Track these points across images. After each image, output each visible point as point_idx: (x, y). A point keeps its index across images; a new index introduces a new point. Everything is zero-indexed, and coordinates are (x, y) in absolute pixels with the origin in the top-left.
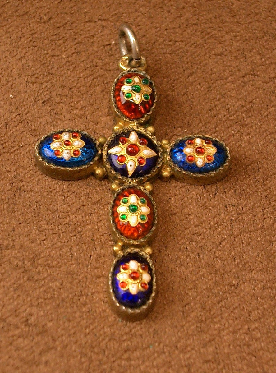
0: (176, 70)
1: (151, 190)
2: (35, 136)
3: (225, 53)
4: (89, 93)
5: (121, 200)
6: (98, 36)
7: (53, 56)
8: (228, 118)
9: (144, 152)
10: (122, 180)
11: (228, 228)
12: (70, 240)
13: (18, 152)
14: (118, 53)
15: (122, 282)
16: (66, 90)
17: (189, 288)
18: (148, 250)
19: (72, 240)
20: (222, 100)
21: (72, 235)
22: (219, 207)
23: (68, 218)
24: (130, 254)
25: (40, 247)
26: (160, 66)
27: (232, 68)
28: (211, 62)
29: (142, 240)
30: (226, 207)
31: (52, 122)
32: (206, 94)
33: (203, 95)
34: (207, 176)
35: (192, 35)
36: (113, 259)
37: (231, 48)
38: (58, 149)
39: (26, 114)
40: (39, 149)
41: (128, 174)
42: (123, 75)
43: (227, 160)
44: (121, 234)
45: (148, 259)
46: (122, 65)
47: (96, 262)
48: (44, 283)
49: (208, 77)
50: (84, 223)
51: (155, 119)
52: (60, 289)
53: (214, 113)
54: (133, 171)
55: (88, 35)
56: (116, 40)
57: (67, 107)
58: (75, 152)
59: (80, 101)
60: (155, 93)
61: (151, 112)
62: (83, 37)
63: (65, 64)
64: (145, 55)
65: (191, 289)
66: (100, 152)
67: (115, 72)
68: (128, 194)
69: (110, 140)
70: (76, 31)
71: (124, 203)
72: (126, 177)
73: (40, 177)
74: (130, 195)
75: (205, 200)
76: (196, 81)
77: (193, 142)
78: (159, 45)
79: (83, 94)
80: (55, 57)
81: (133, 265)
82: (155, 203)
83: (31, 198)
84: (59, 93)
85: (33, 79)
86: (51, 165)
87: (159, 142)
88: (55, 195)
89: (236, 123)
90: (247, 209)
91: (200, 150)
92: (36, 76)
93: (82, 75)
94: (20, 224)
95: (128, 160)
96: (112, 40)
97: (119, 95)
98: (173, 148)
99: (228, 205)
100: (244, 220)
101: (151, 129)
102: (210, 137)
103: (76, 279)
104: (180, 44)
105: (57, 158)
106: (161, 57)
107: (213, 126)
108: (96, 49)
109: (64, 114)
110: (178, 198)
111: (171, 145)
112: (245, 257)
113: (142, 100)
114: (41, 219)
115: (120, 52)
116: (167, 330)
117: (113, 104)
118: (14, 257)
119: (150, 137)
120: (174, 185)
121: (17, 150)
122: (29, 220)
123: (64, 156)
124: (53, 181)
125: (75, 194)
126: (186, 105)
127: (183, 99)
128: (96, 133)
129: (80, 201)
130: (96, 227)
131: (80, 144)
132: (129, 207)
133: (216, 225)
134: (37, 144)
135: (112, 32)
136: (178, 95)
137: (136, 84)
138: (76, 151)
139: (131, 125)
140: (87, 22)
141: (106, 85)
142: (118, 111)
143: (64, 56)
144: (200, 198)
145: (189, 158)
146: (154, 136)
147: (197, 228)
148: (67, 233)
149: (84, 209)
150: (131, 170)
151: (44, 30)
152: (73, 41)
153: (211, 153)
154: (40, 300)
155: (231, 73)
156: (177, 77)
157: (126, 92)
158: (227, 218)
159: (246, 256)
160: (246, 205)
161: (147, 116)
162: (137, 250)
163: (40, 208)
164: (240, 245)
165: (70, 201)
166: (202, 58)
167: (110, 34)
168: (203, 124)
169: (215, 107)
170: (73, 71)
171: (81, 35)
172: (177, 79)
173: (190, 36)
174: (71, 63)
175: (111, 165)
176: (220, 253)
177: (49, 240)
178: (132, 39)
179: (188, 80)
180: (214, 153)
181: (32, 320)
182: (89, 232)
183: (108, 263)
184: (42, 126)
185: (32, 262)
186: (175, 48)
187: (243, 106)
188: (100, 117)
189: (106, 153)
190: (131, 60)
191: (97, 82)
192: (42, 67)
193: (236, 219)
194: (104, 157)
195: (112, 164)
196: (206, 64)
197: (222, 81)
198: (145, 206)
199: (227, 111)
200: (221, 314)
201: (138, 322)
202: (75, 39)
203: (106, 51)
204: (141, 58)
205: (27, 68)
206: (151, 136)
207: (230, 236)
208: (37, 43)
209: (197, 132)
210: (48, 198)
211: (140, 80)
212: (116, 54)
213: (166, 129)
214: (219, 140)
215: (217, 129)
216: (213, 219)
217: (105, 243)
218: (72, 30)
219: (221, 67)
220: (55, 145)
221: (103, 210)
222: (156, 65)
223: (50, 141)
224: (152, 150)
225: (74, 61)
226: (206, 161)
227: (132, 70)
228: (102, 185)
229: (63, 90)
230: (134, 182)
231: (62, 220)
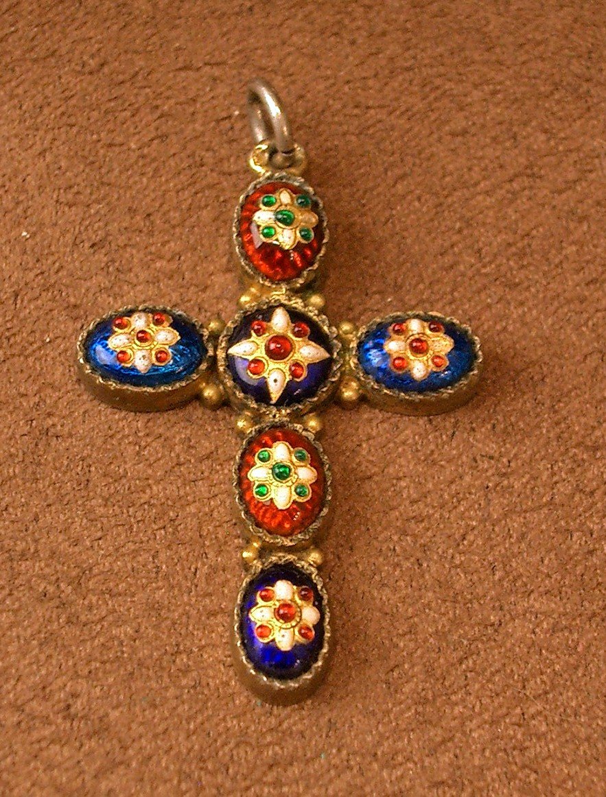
0: (368, 169)
1: (318, 429)
2: (76, 319)
3: (473, 130)
4: (187, 223)
5: (257, 454)
6: (204, 99)
7: (110, 145)
8: (478, 271)
9: (301, 350)
10: (258, 410)
11: (480, 505)
12: (153, 537)
13: (42, 352)
14: (248, 136)
15: (261, 627)
16: (138, 218)
17: (400, 632)
18: (315, 557)
19: (158, 538)
20: (465, 232)
21: (156, 527)
22: (460, 461)
23: (148, 491)
24: (276, 565)
25: (90, 553)
26: (334, 161)
27: (487, 161)
28: (443, 151)
29: (300, 536)
30: (476, 462)
31: (112, 287)
32: (432, 220)
33: (426, 223)
34: (433, 399)
35: (402, 92)
36: (243, 576)
37: (485, 119)
38: (124, 349)
39: (57, 272)
40: (86, 349)
41: (271, 399)
42: (258, 186)
43: (475, 364)
44: (258, 525)
45: (313, 576)
46: (255, 163)
47: (208, 584)
48: (101, 629)
49: (437, 182)
50: (181, 502)
51: (326, 277)
52: (135, 641)
53: (448, 260)
54: (281, 392)
55: (183, 98)
56: (241, 108)
57: (141, 255)
58: (159, 355)
59: (168, 242)
60: (325, 224)
61: (316, 266)
62: (172, 102)
63: (136, 162)
64: (304, 137)
65: (404, 635)
66: (211, 353)
67: (241, 177)
68: (270, 442)
69: (233, 326)
70: (159, 91)
71: (263, 460)
72: (266, 404)
73: (88, 406)
74: (275, 444)
75: (432, 447)
76: (412, 192)
77: (404, 328)
78: (333, 115)
79: (174, 227)
80: (113, 148)
81: (283, 590)
82: (326, 457)
83: (71, 450)
84: (125, 225)
85: (70, 196)
86: (110, 383)
87: (334, 329)
88: (120, 444)
89: (496, 280)
90: (520, 464)
91: (419, 344)
92: (75, 189)
93: (171, 184)
94: (49, 505)
95: (270, 368)
96: (234, 108)
97: (249, 231)
98: (363, 342)
99: (478, 458)
100: (513, 487)
101: (316, 300)
102: (439, 315)
103: (167, 618)
104: (377, 113)
105: (123, 368)
106: (336, 143)
107: (448, 289)
108: (202, 129)
109: (136, 270)
110: (375, 443)
111: (359, 334)
112: (514, 565)
113: (297, 241)
114: (91, 494)
115: (251, 134)
116: (354, 720)
117: (237, 250)
118: (38, 576)
119: (315, 317)
120: (366, 416)
121: (39, 348)
122: (67, 499)
123: (136, 364)
124: (115, 414)
125: (162, 439)
126: (390, 245)
127: (383, 231)
129: (173, 455)
130: (207, 509)
131: (170, 337)
132: (273, 469)
133: (455, 500)
134: (80, 339)
135: (233, 89)
136: (374, 224)
137: (283, 208)
138: (161, 352)
139: (274, 293)
140: (180, 69)
141: (223, 205)
142: (248, 265)
143: (133, 146)
144: (420, 443)
145: (397, 362)
146: (324, 317)
147: (415, 507)
148: (146, 522)
149: (181, 471)
150: (275, 391)
151: (91, 89)
152: (152, 113)
153: (442, 351)
154: (94, 665)
155: (483, 173)
156: (371, 184)
157: (263, 225)
158: (477, 483)
159: (517, 562)
160: (515, 455)
161: (308, 275)
162: (290, 557)
163: (89, 471)
164: (505, 540)
165: (151, 455)
166: (424, 143)
167: (230, 95)
168: (427, 283)
169: (452, 246)
170: (153, 176)
171: (168, 98)
172: (372, 189)
173: (397, 95)
174: (148, 160)
175: (234, 380)
176: (463, 559)
177: (109, 538)
178: (274, 110)
179: (393, 191)
180: (449, 350)
181: (78, 706)
182: (191, 520)
183: (232, 584)
184: (90, 295)
185: (75, 585)
186: (366, 121)
187: (510, 245)
188: (211, 275)
189: (224, 355)
190: (273, 152)
191: (204, 199)
192: (87, 170)
193: (497, 485)
194: (220, 364)
195: (236, 378)
196: (432, 155)
197: (465, 190)
198: (305, 466)
199: (477, 255)
200: (465, 686)
201: (296, 706)
202: (157, 107)
203: (220, 131)
204: (293, 150)
205: (57, 172)
206: (318, 316)
207: (483, 521)
208: (76, 119)
209: (413, 303)
210: (106, 450)
211: (292, 199)
212: (242, 139)
213: (350, 298)
214: (458, 322)
215: (456, 294)
216: (448, 486)
217: (226, 543)
218: (150, 87)
219: (462, 161)
220: (118, 340)
221: (220, 472)
222: (326, 159)
223: (107, 332)
224: (318, 346)
225: (154, 154)
226: (432, 367)
227: (277, 175)
228: (217, 421)
229: (132, 218)
230: (282, 415)
231: (135, 496)
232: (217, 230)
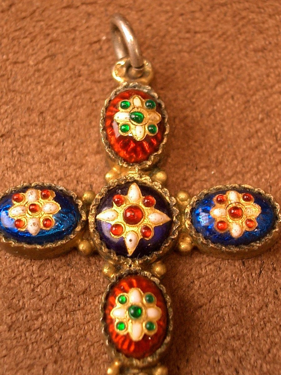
0: (196, 76)
1: (162, 273)
3: (269, 47)
4: (69, 118)
5: (117, 298)
6: (81, 29)
7: (16, 63)
8: (276, 150)
9: (150, 217)
10: (118, 261)
12: (43, 354)
16: (34, 115)
19: (47, 354)
20: (266, 121)
22: (265, 293)
23: (40, 319)
26: (173, 71)
28: (249, 63)
29: (149, 359)
30: (277, 293)
31: (15, 166)
32: (242, 113)
33: (238, 114)
34: (246, 250)
35: (219, 21)
38: (19, 218)
41: (128, 253)
42: (118, 93)
43: (276, 223)
44: (118, 351)
46: (116, 75)
49: (245, 85)
50: (63, 327)
53: (254, 142)
54: (135, 248)
55: (66, 28)
56: (107, 34)
57: (37, 142)
58: (45, 222)
60: (166, 120)
61: (160, 152)
62: (59, 31)
63: (34, 74)
64: (152, 55)
66: (84, 218)
67: (107, 83)
68: (126, 288)
69: (100, 198)
70: (50, 23)
71: (121, 303)
72: (124, 256)
74: (131, 290)
76: (227, 93)
77: (225, 198)
78: (172, 39)
79: (59, 121)
80: (18, 65)
82: (168, 297)
84: (24, 120)
86: (11, 242)
87: (173, 198)
88: (20, 283)
91: (236, 211)
93: (58, 90)
95: (127, 231)
96: (102, 34)
97: (111, 126)
98: (195, 208)
99: (279, 290)
101: (160, 176)
102: (250, 187)
104: (202, 37)
105: (19, 231)
106: (174, 58)
107: (255, 164)
108: (80, 50)
109: (33, 153)
111: (192, 202)
113: (146, 134)
115: (114, 53)
117: (103, 141)
119: (159, 190)
120: (197, 260)
123: (28, 229)
124: (16, 261)
125: (50, 280)
126: (213, 132)
127: (208, 121)
128: (80, 183)
129: (58, 291)
130: (82, 332)
131: (53, 208)
132: (129, 310)
133: (262, 323)
135: (101, 21)
136: (201, 116)
137: (136, 110)
138: (47, 220)
139: (130, 172)
140: (65, 8)
141: (94, 104)
142: (111, 152)
143: (31, 63)
144: (237, 280)
145: (220, 225)
146: (166, 190)
148: (38, 343)
149: (64, 304)
150: (131, 247)
152: (45, 39)
153: (253, 216)
156: (199, 88)
157: (121, 123)
161: (154, 158)
165: (42, 292)
166: (235, 57)
167: (100, 25)
169: (257, 132)
170: (45, 85)
171: (56, 28)
172: (200, 91)
173: (216, 23)
174: (42, 73)
175: (101, 238)
177: (11, 355)
178: (129, 37)
179: (214, 92)
180: (258, 215)
182: (71, 341)
186: (194, 42)
188: (86, 156)
189: (93, 220)
190: (129, 67)
191: (81, 101)
194: (90, 226)
195: (103, 237)
196: (242, 65)
197: (265, 91)
198: (153, 307)
199: (275, 138)
202: (48, 35)
203: (93, 51)
204: (143, 66)
206: (162, 189)
209: (230, 174)
210: (10, 288)
211: (142, 103)
212: (108, 56)
213: (185, 172)
214: (264, 192)
215: (260, 167)
216: (258, 313)
217: (96, 358)
218: (43, 21)
219: (263, 69)
220: (15, 211)
221: (92, 304)
222: (167, 70)
223: (9, 204)
224: (162, 213)
225: (46, 69)
226: (245, 228)
227: (131, 84)
228: (90, 264)
229: (30, 115)
230: (136, 265)
231: (30, 323)
232: (90, 123)
